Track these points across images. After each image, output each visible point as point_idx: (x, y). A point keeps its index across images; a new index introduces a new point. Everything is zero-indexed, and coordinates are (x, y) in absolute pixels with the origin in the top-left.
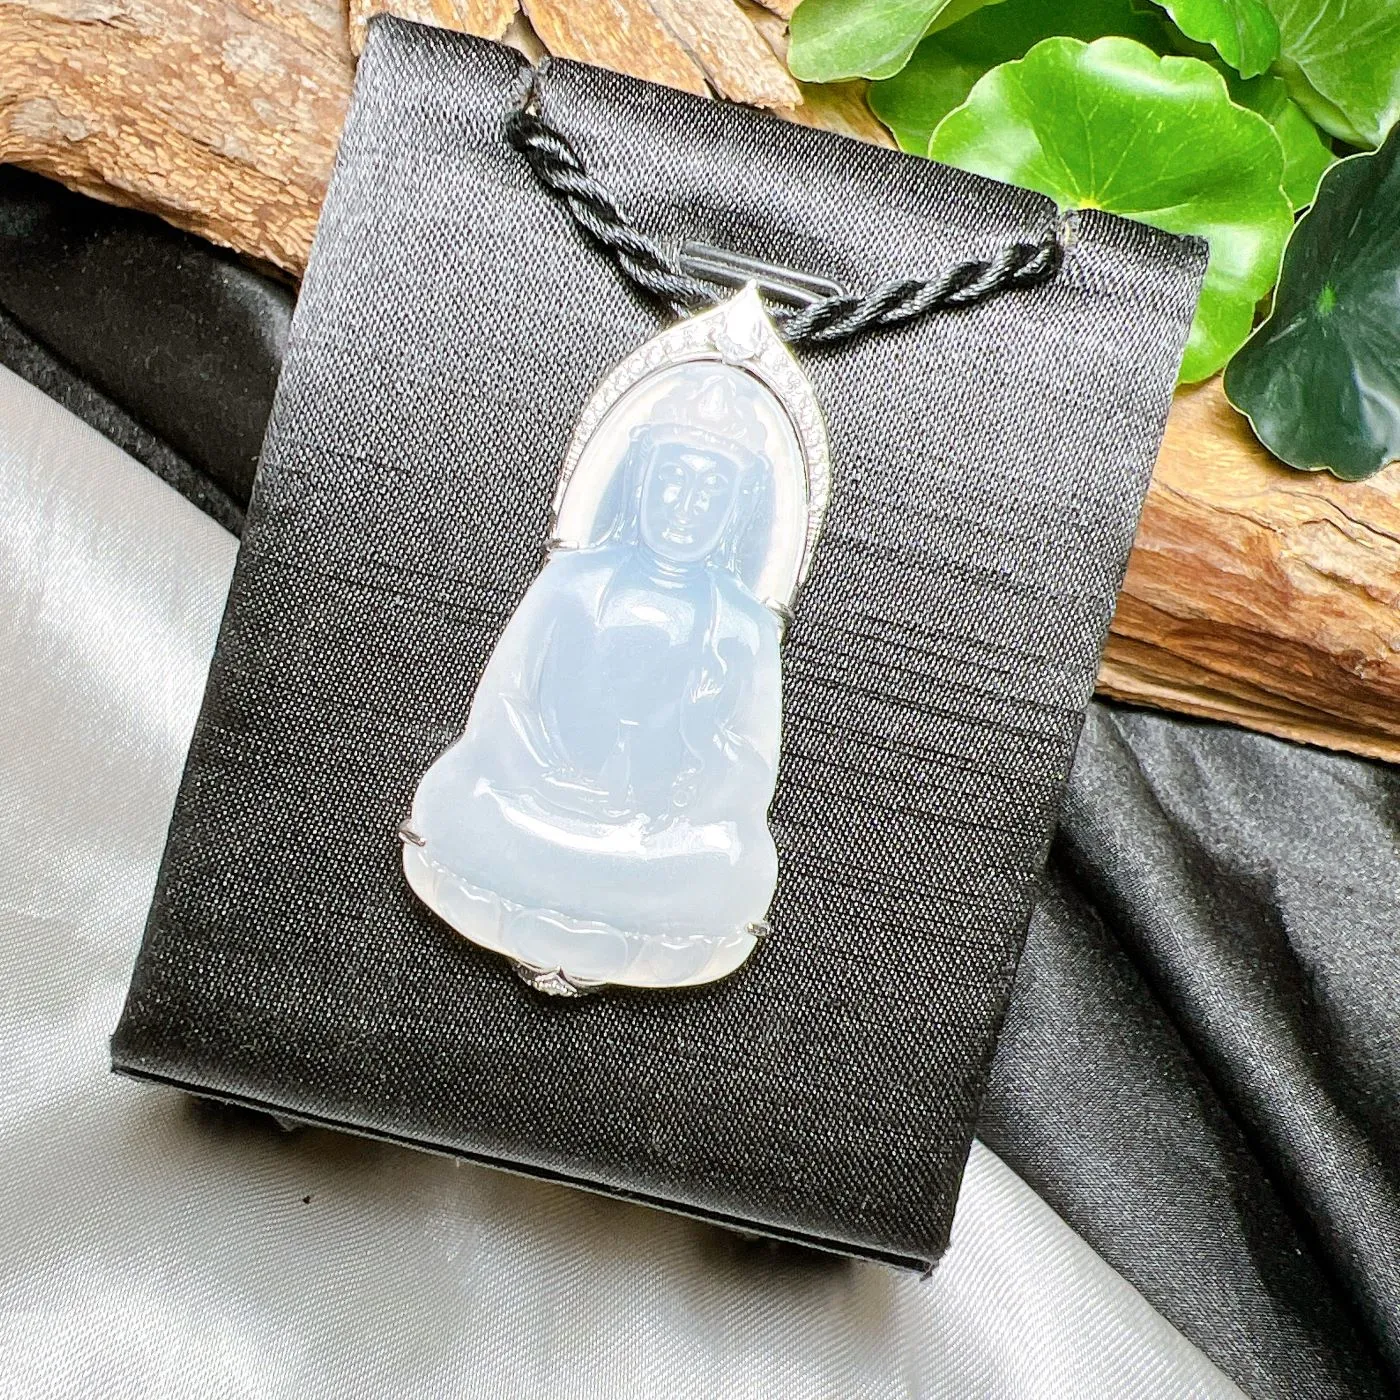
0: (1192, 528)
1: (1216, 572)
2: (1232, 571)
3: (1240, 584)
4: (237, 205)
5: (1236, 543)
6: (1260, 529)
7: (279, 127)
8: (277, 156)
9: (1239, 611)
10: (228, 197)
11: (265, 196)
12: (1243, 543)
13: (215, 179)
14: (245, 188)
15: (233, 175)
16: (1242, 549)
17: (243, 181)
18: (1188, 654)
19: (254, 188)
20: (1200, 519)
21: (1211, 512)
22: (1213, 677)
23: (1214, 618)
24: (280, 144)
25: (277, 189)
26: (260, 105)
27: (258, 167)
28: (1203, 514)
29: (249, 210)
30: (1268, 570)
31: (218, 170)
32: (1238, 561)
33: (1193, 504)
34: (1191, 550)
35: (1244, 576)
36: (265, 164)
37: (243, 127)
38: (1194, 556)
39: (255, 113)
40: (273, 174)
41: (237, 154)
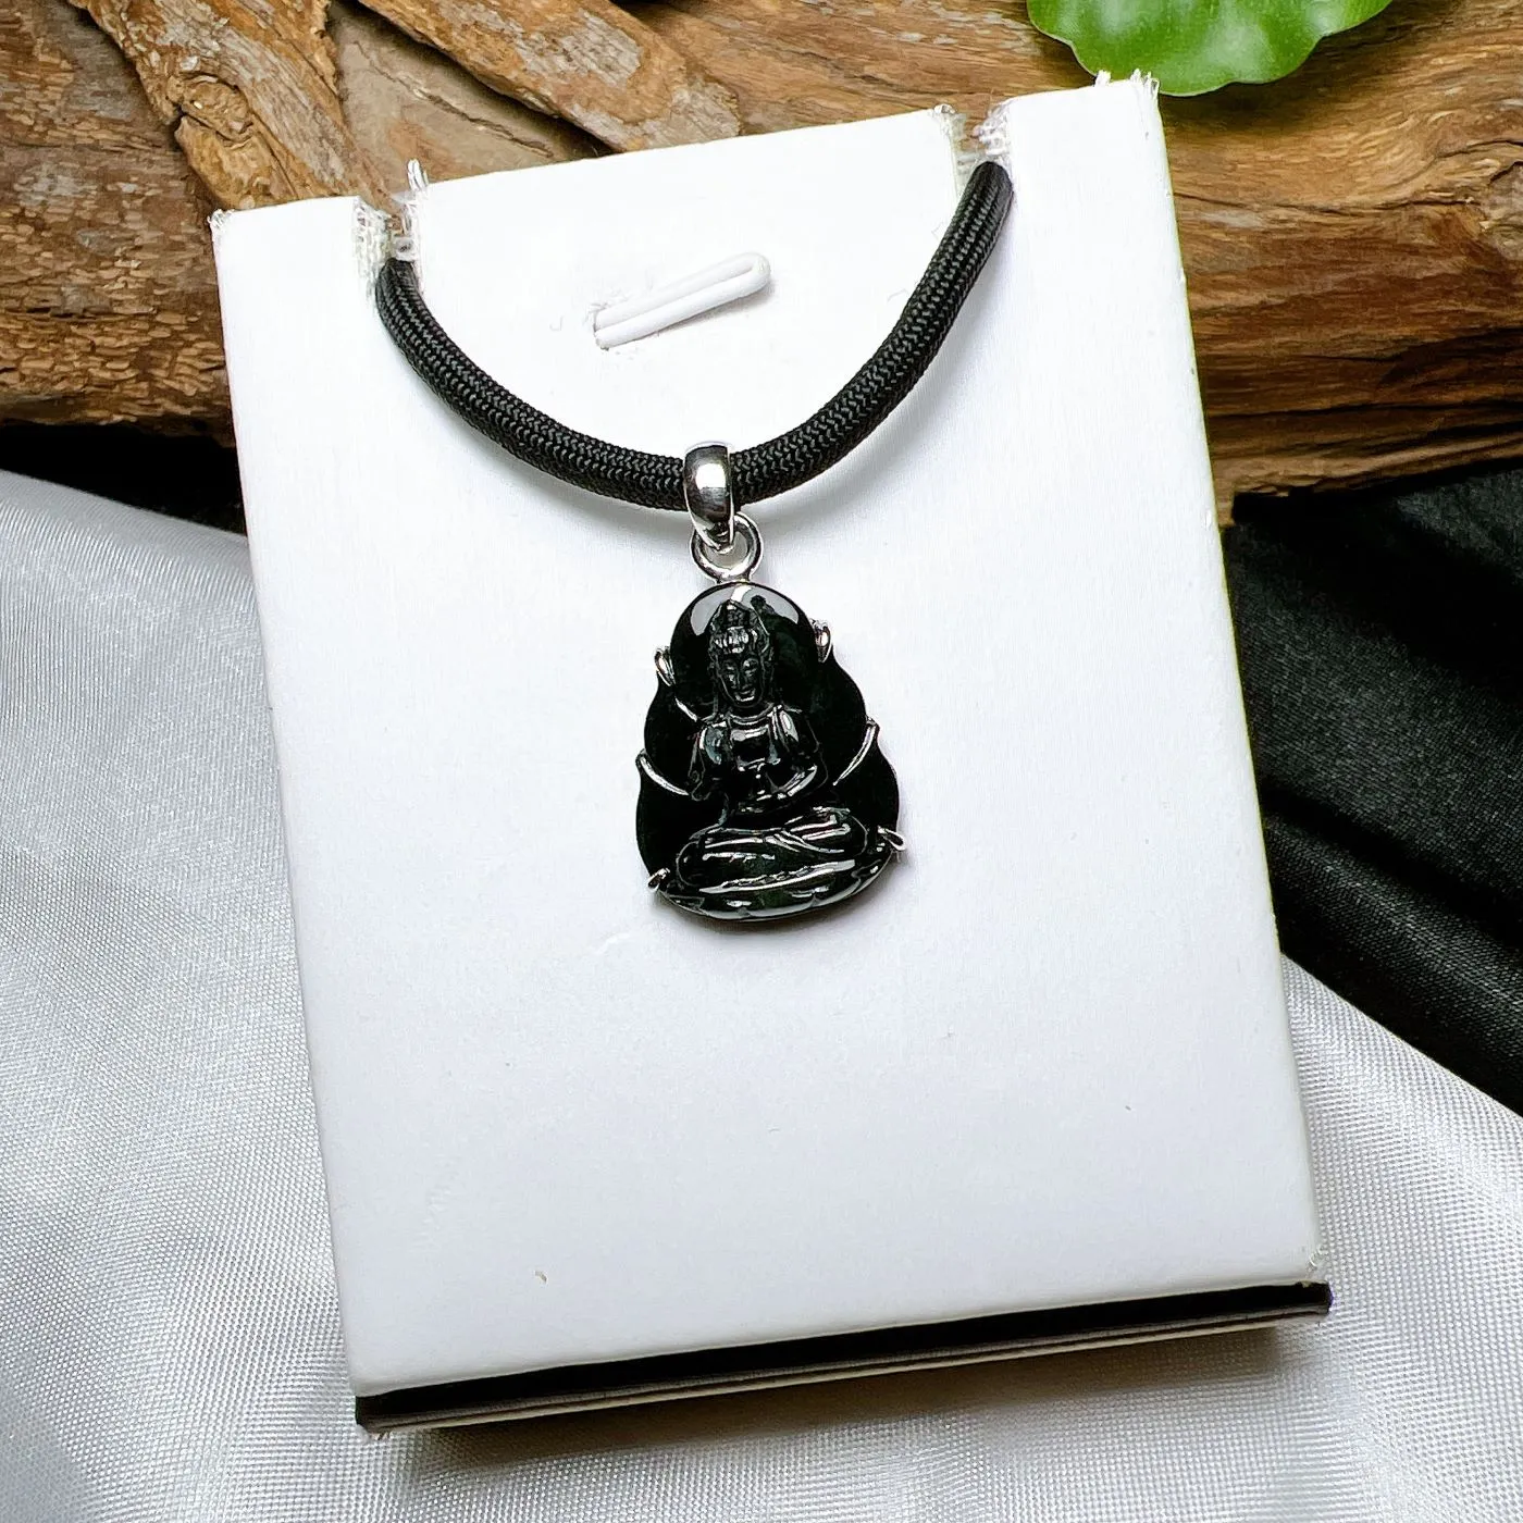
0: (1362, 244)
1: (1409, 284)
2: (1429, 274)
3: (1444, 286)
4: (108, 365)
5: (1420, 239)
6: (1444, 209)
7: (118, 253)
8: (130, 287)
9: (1455, 319)
10: (95, 360)
11: (136, 339)
12: (1429, 237)
13: (73, 347)
14: (110, 341)
15: (89, 332)
16: (1431, 242)
17: (105, 334)
18: (1409, 398)
19: (119, 337)
20: (1367, 230)
21: (1378, 215)
22: (1448, 413)
23: (1427, 340)
24: (127, 272)
25: (146, 326)
26: (87, 239)
27: (115, 310)
28: (1369, 221)
29: (126, 365)
30: (1472, 254)
31: (71, 335)
32: (1430, 260)
33: (1353, 215)
34: (1371, 272)
35: (1445, 275)
36: (120, 303)
37: (78, 271)
38: (1379, 276)
39: (84, 250)
40: (135, 310)
41: (82, 305)
